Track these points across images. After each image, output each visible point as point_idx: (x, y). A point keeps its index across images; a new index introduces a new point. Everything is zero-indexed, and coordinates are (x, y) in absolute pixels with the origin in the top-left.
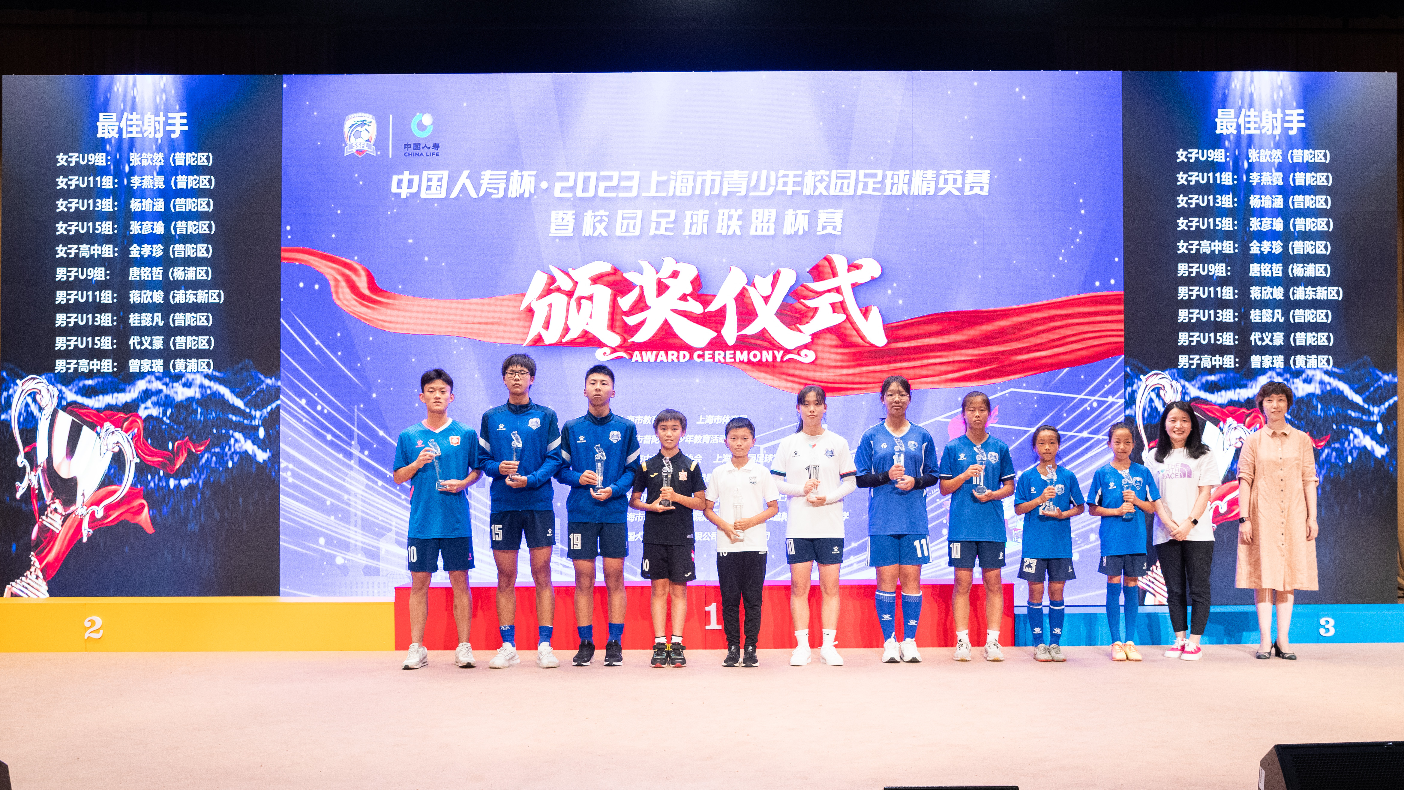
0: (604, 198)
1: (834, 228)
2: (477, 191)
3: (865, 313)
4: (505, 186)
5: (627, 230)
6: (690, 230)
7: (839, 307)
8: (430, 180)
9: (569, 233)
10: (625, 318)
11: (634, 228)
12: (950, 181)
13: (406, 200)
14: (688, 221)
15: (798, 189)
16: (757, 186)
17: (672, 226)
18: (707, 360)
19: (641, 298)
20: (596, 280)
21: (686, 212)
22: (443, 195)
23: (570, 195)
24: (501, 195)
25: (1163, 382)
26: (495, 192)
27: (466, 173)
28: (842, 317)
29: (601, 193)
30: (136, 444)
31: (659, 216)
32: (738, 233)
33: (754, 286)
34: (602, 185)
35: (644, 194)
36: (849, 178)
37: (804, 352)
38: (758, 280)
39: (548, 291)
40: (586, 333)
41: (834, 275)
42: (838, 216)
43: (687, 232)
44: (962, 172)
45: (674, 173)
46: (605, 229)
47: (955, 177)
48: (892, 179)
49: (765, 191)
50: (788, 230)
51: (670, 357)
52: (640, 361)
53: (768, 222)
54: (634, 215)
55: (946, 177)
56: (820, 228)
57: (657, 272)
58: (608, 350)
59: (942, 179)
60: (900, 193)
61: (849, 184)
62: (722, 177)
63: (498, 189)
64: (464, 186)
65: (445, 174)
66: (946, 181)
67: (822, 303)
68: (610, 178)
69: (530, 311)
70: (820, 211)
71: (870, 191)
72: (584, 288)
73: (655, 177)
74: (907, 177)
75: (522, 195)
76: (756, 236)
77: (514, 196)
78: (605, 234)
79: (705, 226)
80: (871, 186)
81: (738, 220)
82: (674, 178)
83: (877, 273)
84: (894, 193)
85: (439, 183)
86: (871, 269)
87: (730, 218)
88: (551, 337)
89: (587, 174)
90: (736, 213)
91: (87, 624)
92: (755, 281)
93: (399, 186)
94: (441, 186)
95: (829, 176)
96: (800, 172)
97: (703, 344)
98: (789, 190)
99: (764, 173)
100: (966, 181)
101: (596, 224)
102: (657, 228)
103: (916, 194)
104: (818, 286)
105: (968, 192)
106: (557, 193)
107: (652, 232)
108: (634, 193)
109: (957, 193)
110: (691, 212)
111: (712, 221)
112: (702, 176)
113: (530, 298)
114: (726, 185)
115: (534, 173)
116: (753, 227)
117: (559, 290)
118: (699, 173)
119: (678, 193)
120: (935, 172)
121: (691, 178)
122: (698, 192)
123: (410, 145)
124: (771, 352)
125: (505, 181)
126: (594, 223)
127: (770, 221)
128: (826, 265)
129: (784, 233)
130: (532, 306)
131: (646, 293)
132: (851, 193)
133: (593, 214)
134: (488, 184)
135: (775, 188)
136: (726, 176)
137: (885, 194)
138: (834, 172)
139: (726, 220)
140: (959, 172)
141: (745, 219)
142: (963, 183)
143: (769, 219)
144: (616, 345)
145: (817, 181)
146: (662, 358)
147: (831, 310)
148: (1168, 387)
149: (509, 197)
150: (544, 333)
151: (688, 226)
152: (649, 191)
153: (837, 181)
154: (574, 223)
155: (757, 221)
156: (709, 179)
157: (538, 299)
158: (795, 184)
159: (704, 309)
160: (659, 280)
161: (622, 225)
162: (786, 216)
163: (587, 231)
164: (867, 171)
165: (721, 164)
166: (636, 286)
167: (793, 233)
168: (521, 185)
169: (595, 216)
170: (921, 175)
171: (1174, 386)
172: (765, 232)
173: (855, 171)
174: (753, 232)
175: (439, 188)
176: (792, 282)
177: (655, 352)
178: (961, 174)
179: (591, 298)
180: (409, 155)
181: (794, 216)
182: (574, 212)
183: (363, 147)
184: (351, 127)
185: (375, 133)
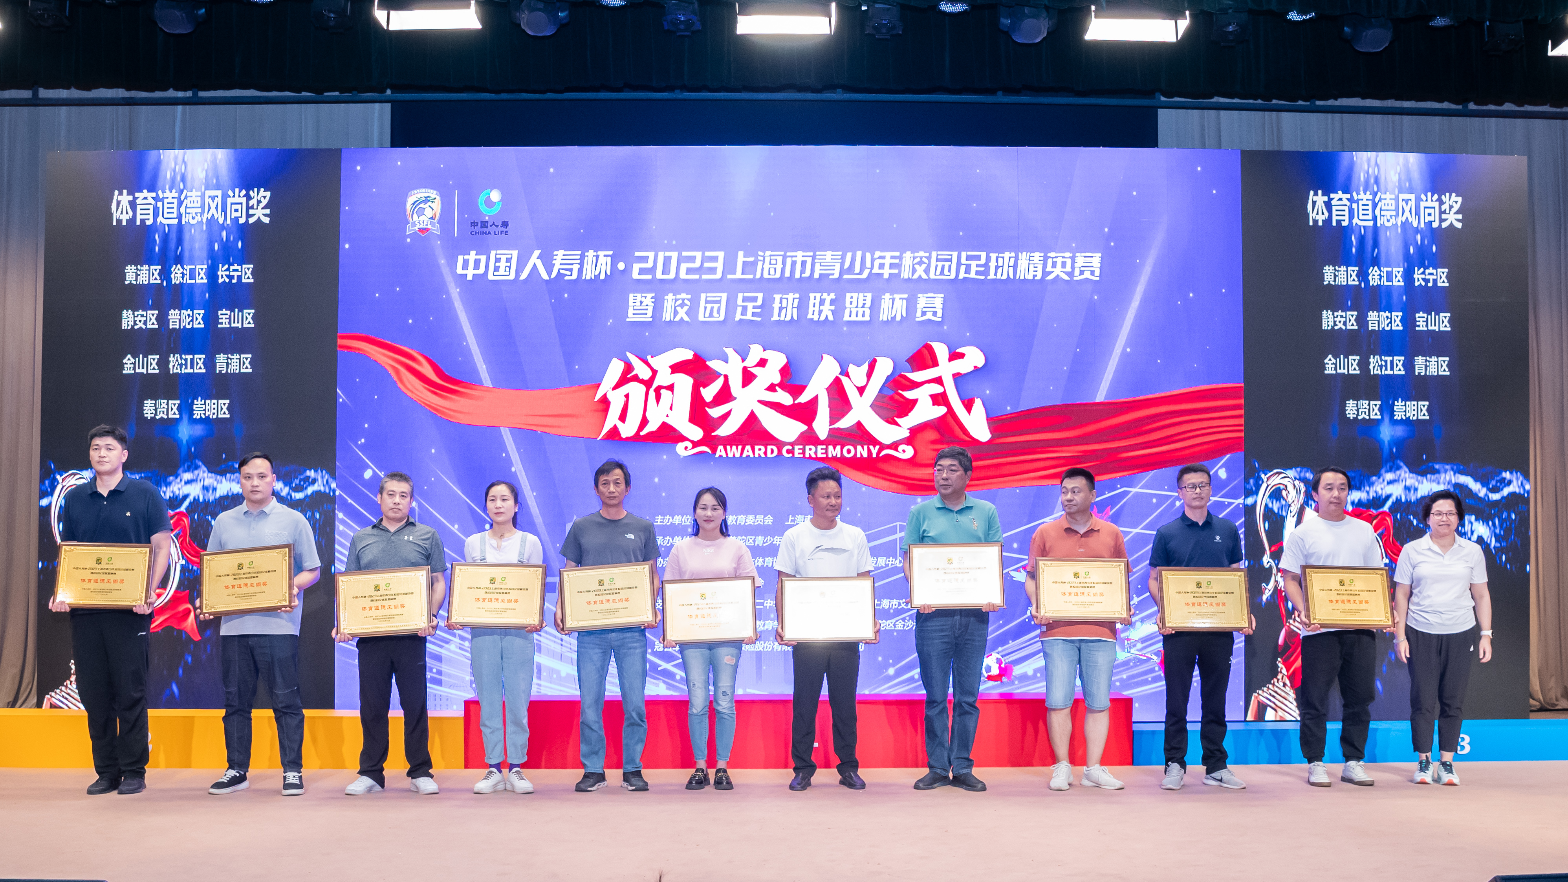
0: (686, 281)
1: (935, 314)
2: (549, 272)
3: (968, 405)
4: (579, 266)
5: (711, 315)
6: (779, 316)
7: (939, 399)
8: (498, 260)
9: (648, 317)
10: (708, 410)
11: (718, 313)
12: (1059, 265)
13: (472, 282)
14: (776, 305)
15: (896, 271)
16: (851, 269)
17: (759, 310)
18: (796, 455)
19: (726, 387)
20: (676, 368)
21: (775, 296)
22: (512, 277)
23: (649, 277)
24: (574, 276)
25: (1285, 481)
26: (569, 273)
27: (537, 253)
28: (943, 410)
29: (683, 275)
30: (181, 544)
31: (745, 300)
32: (831, 318)
33: (847, 375)
34: (684, 267)
35: (729, 277)
36: (950, 260)
37: (901, 448)
38: (852, 369)
39: (623, 380)
40: (665, 427)
41: (935, 364)
42: (938, 302)
43: (775, 317)
44: (1071, 255)
45: (762, 254)
46: (687, 313)
47: (1064, 260)
48: (997, 261)
49: (861, 273)
50: (884, 316)
51: (757, 452)
52: (724, 456)
53: (863, 307)
54: (719, 299)
55: (1055, 260)
56: (919, 314)
57: (743, 361)
58: (690, 445)
59: (1050, 262)
60: (1005, 277)
61: (950, 266)
62: (814, 258)
63: (571, 270)
64: (535, 265)
65: (515, 253)
66: (1054, 265)
67: (923, 395)
68: (692, 259)
69: (605, 402)
70: (919, 295)
71: (973, 275)
72: (664, 378)
73: (741, 258)
74: (1012, 260)
75: (597, 277)
76: (849, 323)
77: (588, 278)
78: (686, 318)
79: (795, 310)
80: (974, 269)
81: (831, 304)
82: (762, 259)
83: (980, 361)
84: (999, 276)
85: (508, 264)
86: (974, 358)
87: (822, 302)
88: (628, 430)
89: (668, 254)
90: (828, 297)
92: (849, 370)
93: (465, 265)
94: (510, 267)
95: (929, 258)
96: (897, 254)
97: (792, 439)
98: (886, 272)
99: (859, 254)
100: (1076, 265)
101: (678, 308)
102: (744, 313)
103: (1022, 278)
104: (917, 376)
105: (1077, 277)
106: (635, 275)
107: (738, 317)
108: (718, 275)
109: (1066, 278)
110: (780, 296)
111: (802, 306)
112: (792, 257)
113: (606, 386)
114: (817, 267)
115: (611, 253)
116: (847, 312)
117: (636, 378)
118: (788, 254)
119: (766, 276)
120: (1042, 255)
121: (780, 259)
122: (787, 274)
123: (477, 223)
124: (866, 447)
125: (579, 262)
126: (675, 307)
127: (865, 306)
128: (925, 352)
129: (881, 319)
130: (608, 396)
131: (730, 383)
132: (953, 276)
133: (674, 297)
134: (561, 264)
135: (871, 271)
136: (817, 257)
137: (989, 278)
138: (934, 254)
139: (817, 305)
140: (1068, 254)
141: (838, 304)
142: (1073, 267)
143: (864, 304)
144: (699, 439)
145: (916, 264)
146: (748, 454)
147: (931, 402)
148: (1290, 488)
149: (583, 278)
150: (620, 425)
151: (776, 311)
152: (735, 274)
153: (938, 263)
154: (654, 307)
155: (851, 306)
156: (799, 260)
157: (614, 389)
158: (892, 266)
159: (794, 401)
160: (745, 369)
161: (705, 310)
162: (883, 300)
163: (667, 316)
164: (970, 253)
165: (813, 245)
166: (720, 375)
167: (890, 319)
168: (596, 266)
169: (676, 300)
170: (1028, 258)
171: (1297, 486)
172: (860, 318)
173: (957, 253)
174: (846, 318)
175: (507, 269)
176: (889, 373)
177: (740, 447)
178: (1070, 257)
179: (671, 388)
180: (476, 233)
181: (891, 301)
182: (653, 295)
183: (427, 225)
184: (414, 204)
185: (439, 210)
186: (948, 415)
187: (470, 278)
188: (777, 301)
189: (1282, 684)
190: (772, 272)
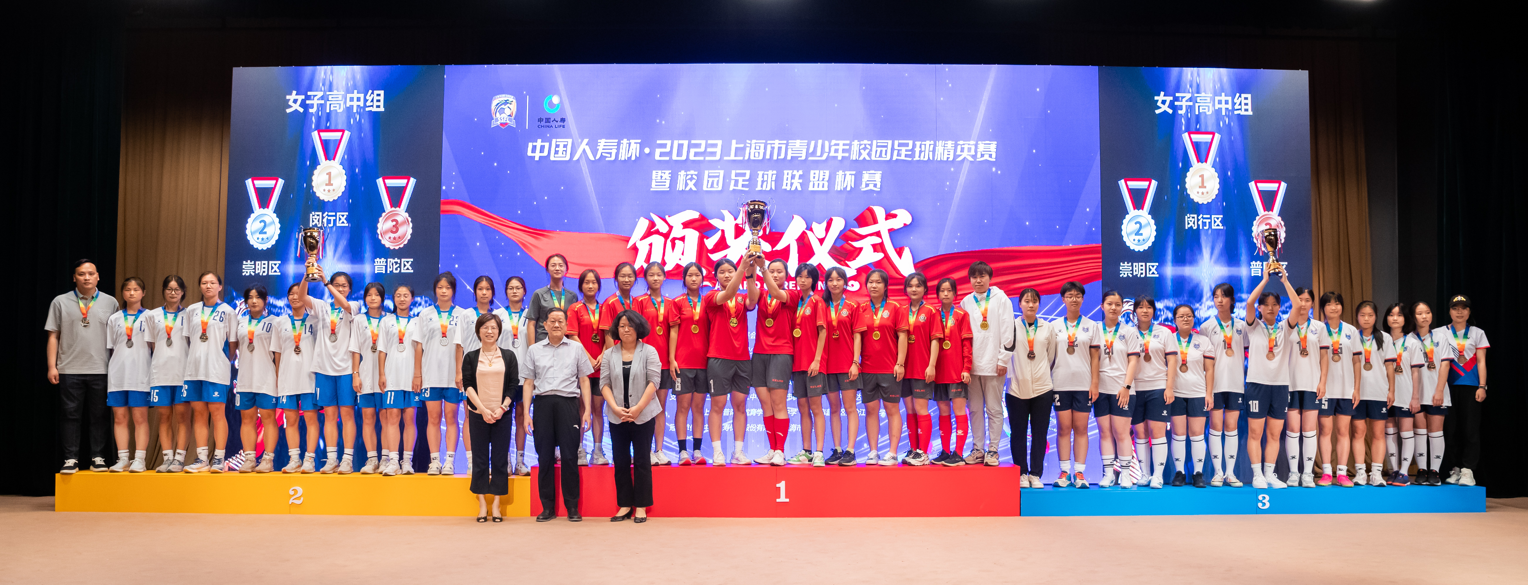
0: (694, 161)
1: (875, 186)
2: (595, 155)
3: (900, 253)
4: (616, 151)
5: (712, 186)
6: (762, 187)
7: (878, 247)
8: (557, 146)
9: (666, 188)
10: (711, 256)
11: (717, 185)
12: (966, 150)
13: (538, 161)
14: (760, 179)
15: (847, 155)
16: (814, 153)
17: (747, 183)
19: (723, 238)
20: (686, 225)
21: (759, 172)
22: (568, 158)
23: (667, 158)
24: (613, 158)
26: (609, 155)
27: (586, 141)
28: (880, 256)
29: (692, 157)
31: (737, 175)
32: (799, 189)
33: (811, 230)
34: (693, 151)
35: (726, 158)
36: (886, 147)
38: (815, 226)
39: (648, 233)
40: (678, 266)
41: (875, 222)
42: (878, 176)
43: (759, 188)
44: (975, 143)
45: (749, 142)
46: (695, 185)
47: (970, 146)
48: (920, 147)
49: (821, 156)
50: (838, 187)
53: (823, 180)
54: (718, 174)
55: (963, 146)
56: (863, 185)
57: (735, 219)
59: (959, 148)
60: (926, 159)
61: (886, 151)
62: (787, 145)
63: (610, 153)
64: (584, 151)
65: (570, 141)
67: (866, 244)
68: (698, 146)
69: (635, 249)
70: (864, 172)
71: (903, 157)
72: (677, 232)
73: (734, 145)
74: (932, 146)
75: (630, 158)
76: (813, 191)
77: (623, 159)
78: (694, 189)
79: (773, 183)
80: (903, 153)
81: (799, 178)
82: (749, 145)
83: (908, 220)
84: (922, 158)
85: (565, 149)
86: (903, 217)
87: (793, 177)
90: (798, 173)
91: (292, 493)
92: (813, 226)
93: (534, 150)
94: (566, 151)
95: (871, 145)
96: (848, 142)
98: (840, 155)
99: (820, 142)
100: (978, 150)
101: (688, 181)
102: (736, 184)
103: (939, 159)
104: (862, 231)
105: (979, 159)
106: (657, 157)
107: (732, 187)
108: (718, 157)
109: (971, 159)
110: (763, 172)
111: (779, 180)
112: (771, 144)
113: (635, 238)
114: (790, 151)
115: (639, 141)
116: (811, 184)
117: (657, 232)
118: (769, 142)
120: (954, 142)
121: (762, 146)
122: (768, 157)
123: (543, 119)
125: (616, 147)
126: (686, 180)
128: (868, 214)
129: (836, 189)
130: (637, 244)
131: (726, 235)
132: (888, 158)
133: (685, 173)
134: (603, 149)
135: (829, 154)
136: (790, 144)
137: (914, 159)
138: (875, 142)
139: (789, 179)
140: (972, 142)
141: (805, 178)
142: (976, 152)
143: (824, 179)
145: (862, 149)
147: (872, 250)
149: (619, 159)
151: (759, 183)
152: (729, 156)
153: (877, 149)
154: (671, 180)
155: (814, 180)
156: (776, 146)
157: (641, 240)
158: (844, 151)
159: (772, 248)
160: (737, 225)
161: (708, 182)
162: (837, 176)
163: (680, 186)
164: (900, 141)
165: (787, 135)
166: (718, 229)
167: (842, 189)
168: (629, 150)
169: (687, 175)
170: (943, 145)
172: (821, 189)
173: (891, 141)
174: (811, 188)
175: (564, 152)
176: (842, 228)
178: (974, 145)
179: (683, 239)
180: (542, 126)
181: (843, 176)
182: (670, 171)
183: (506, 121)
184: (497, 105)
185: (515, 110)
186: (885, 259)
187: (537, 159)
188: (760, 176)
190: (757, 155)
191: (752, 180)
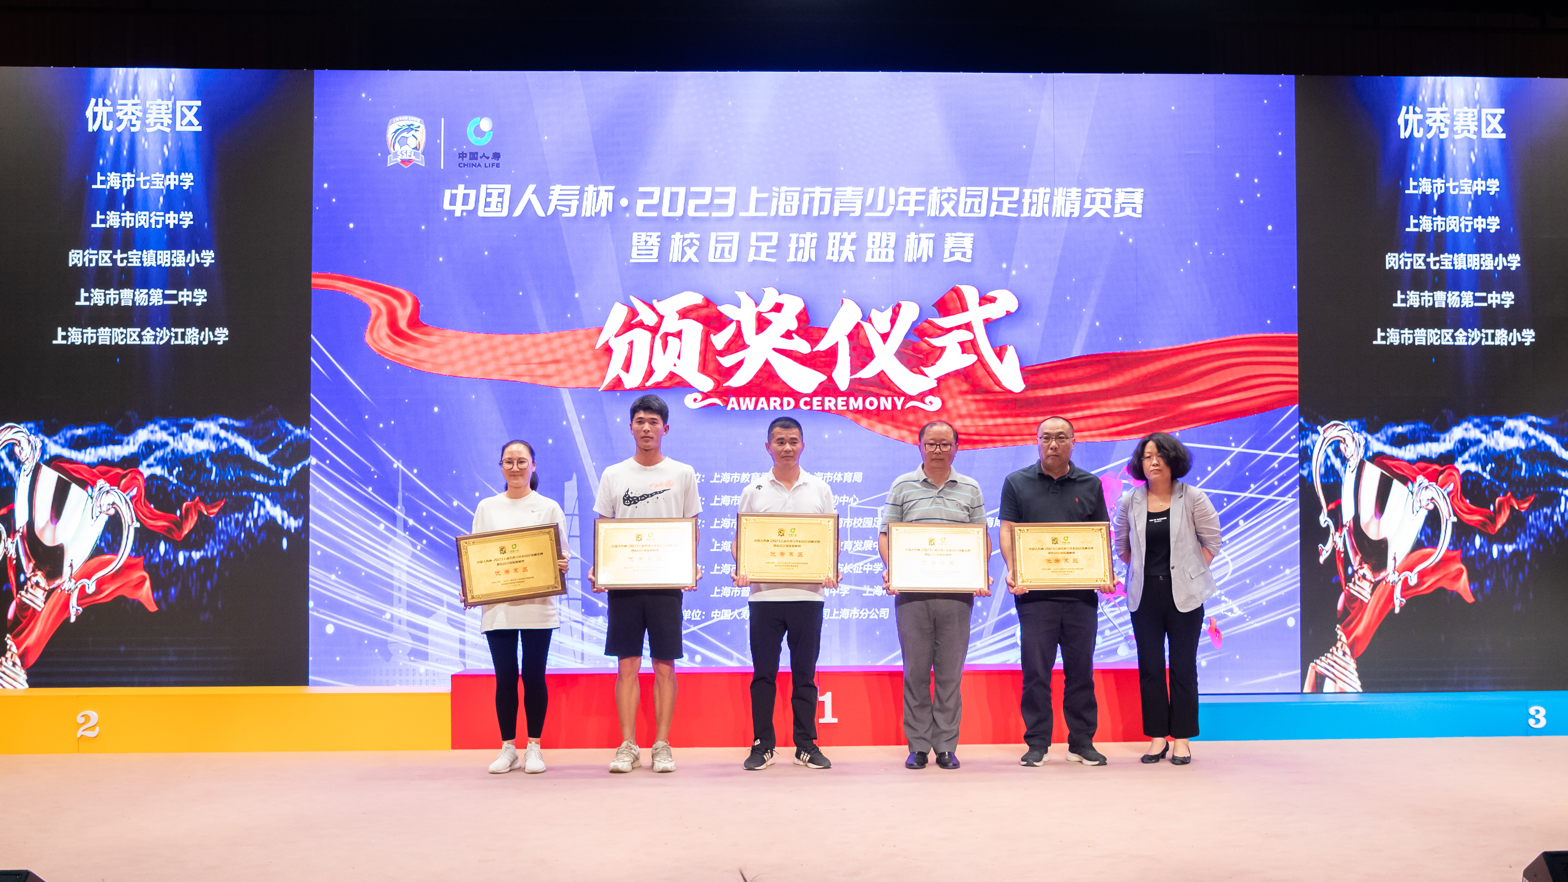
0: (694, 218)
1: (964, 255)
2: (545, 208)
3: (1000, 355)
4: (577, 203)
5: (722, 256)
6: (796, 257)
7: (969, 347)
8: (489, 195)
9: (654, 258)
10: (720, 359)
11: (730, 253)
12: (1098, 201)
13: (460, 219)
14: (793, 246)
15: (922, 209)
16: (873, 206)
17: (774, 251)
18: (815, 408)
19: (739, 334)
20: (684, 314)
21: (791, 235)
22: (505, 213)
23: (655, 214)
24: (573, 213)
25: (1343, 434)
26: (567, 210)
27: (532, 187)
28: (973, 358)
29: (691, 213)
30: (135, 505)
31: (758, 239)
32: (852, 259)
33: (869, 320)
34: (692, 203)
35: (742, 214)
36: (980, 196)
37: (928, 399)
38: (874, 314)
39: (628, 327)
40: (672, 375)
41: (964, 309)
42: (968, 241)
43: (792, 259)
44: (1111, 190)
45: (777, 190)
46: (696, 254)
47: (1104, 196)
48: (1031, 197)
49: (884, 211)
50: (909, 257)
51: (772, 404)
52: (737, 408)
53: (887, 247)
54: (730, 238)
55: (1093, 196)
56: (947, 254)
57: (757, 305)
58: (699, 397)
59: (1088, 198)
60: (1039, 214)
61: (980, 203)
62: (833, 194)
63: (569, 206)
64: (529, 201)
65: (508, 188)
66: (1093, 201)
67: (950, 342)
68: (701, 195)
69: (608, 350)
70: (947, 235)
71: (1005, 213)
72: (671, 324)
73: (754, 194)
74: (1048, 196)
75: (598, 214)
76: (872, 264)
77: (588, 215)
78: (695, 260)
79: (813, 251)
80: (1006, 206)
81: (851, 245)
82: (777, 195)
83: (1013, 308)
84: (1033, 214)
85: (500, 200)
86: (1006, 302)
87: (842, 242)
88: (632, 380)
89: (675, 189)
90: (849, 237)
91: (81, 720)
92: (871, 316)
93: (453, 202)
94: (502, 203)
95: (958, 194)
96: (924, 190)
97: (810, 390)
98: (911, 210)
99: (882, 190)
100: (1116, 200)
101: (685, 248)
102: (757, 253)
103: (1058, 215)
104: (945, 323)
105: (1118, 215)
106: (640, 212)
107: (751, 258)
108: (730, 213)
109: (1105, 215)
110: (797, 235)
111: (821, 246)
112: (809, 193)
113: (608, 333)
114: (837, 204)
115: (612, 188)
116: (869, 252)
117: (641, 325)
118: (806, 190)
119: (781, 213)
120: (1080, 190)
121: (796, 195)
122: (804, 212)
123: (466, 154)
124: (890, 399)
125: (578, 197)
126: (683, 247)
127: (889, 246)
128: (954, 298)
129: (905, 261)
130: (610, 344)
131: (743, 329)
132: (983, 214)
133: (682, 237)
134: (558, 200)
135: (895, 208)
136: (837, 193)
137: (1022, 215)
138: (963, 190)
139: (837, 245)
140: (1108, 190)
141: (860, 244)
142: (1113, 203)
143: (888, 244)
144: (709, 390)
145: (944, 200)
146: (762, 406)
147: (959, 349)
148: (1349, 440)
149: (583, 215)
150: (623, 375)
151: (792, 252)
152: (747, 211)
153: (967, 200)
154: (660, 247)
155: (873, 246)
156: (817, 197)
157: (616, 336)
158: (918, 203)
159: (812, 348)
160: (759, 315)
161: (716, 250)
162: (908, 240)
163: (675, 256)
164: (1001, 189)
165: (832, 179)
166: (732, 321)
167: (915, 261)
168: (597, 202)
169: (684, 239)
170: (1064, 194)
171: (1356, 439)
172: (883, 259)
173: (987, 188)
174: (868, 259)
175: (499, 205)
176: (915, 317)
177: (754, 399)
178: (1110, 193)
179: (679, 335)
180: (464, 165)
181: (917, 240)
182: (659, 234)
183: (410, 156)
184: (395, 132)
185: (424, 140)
186: (979, 363)
188: (794, 241)
189: (1341, 653)
190: (788, 209)
191: (781, 247)
